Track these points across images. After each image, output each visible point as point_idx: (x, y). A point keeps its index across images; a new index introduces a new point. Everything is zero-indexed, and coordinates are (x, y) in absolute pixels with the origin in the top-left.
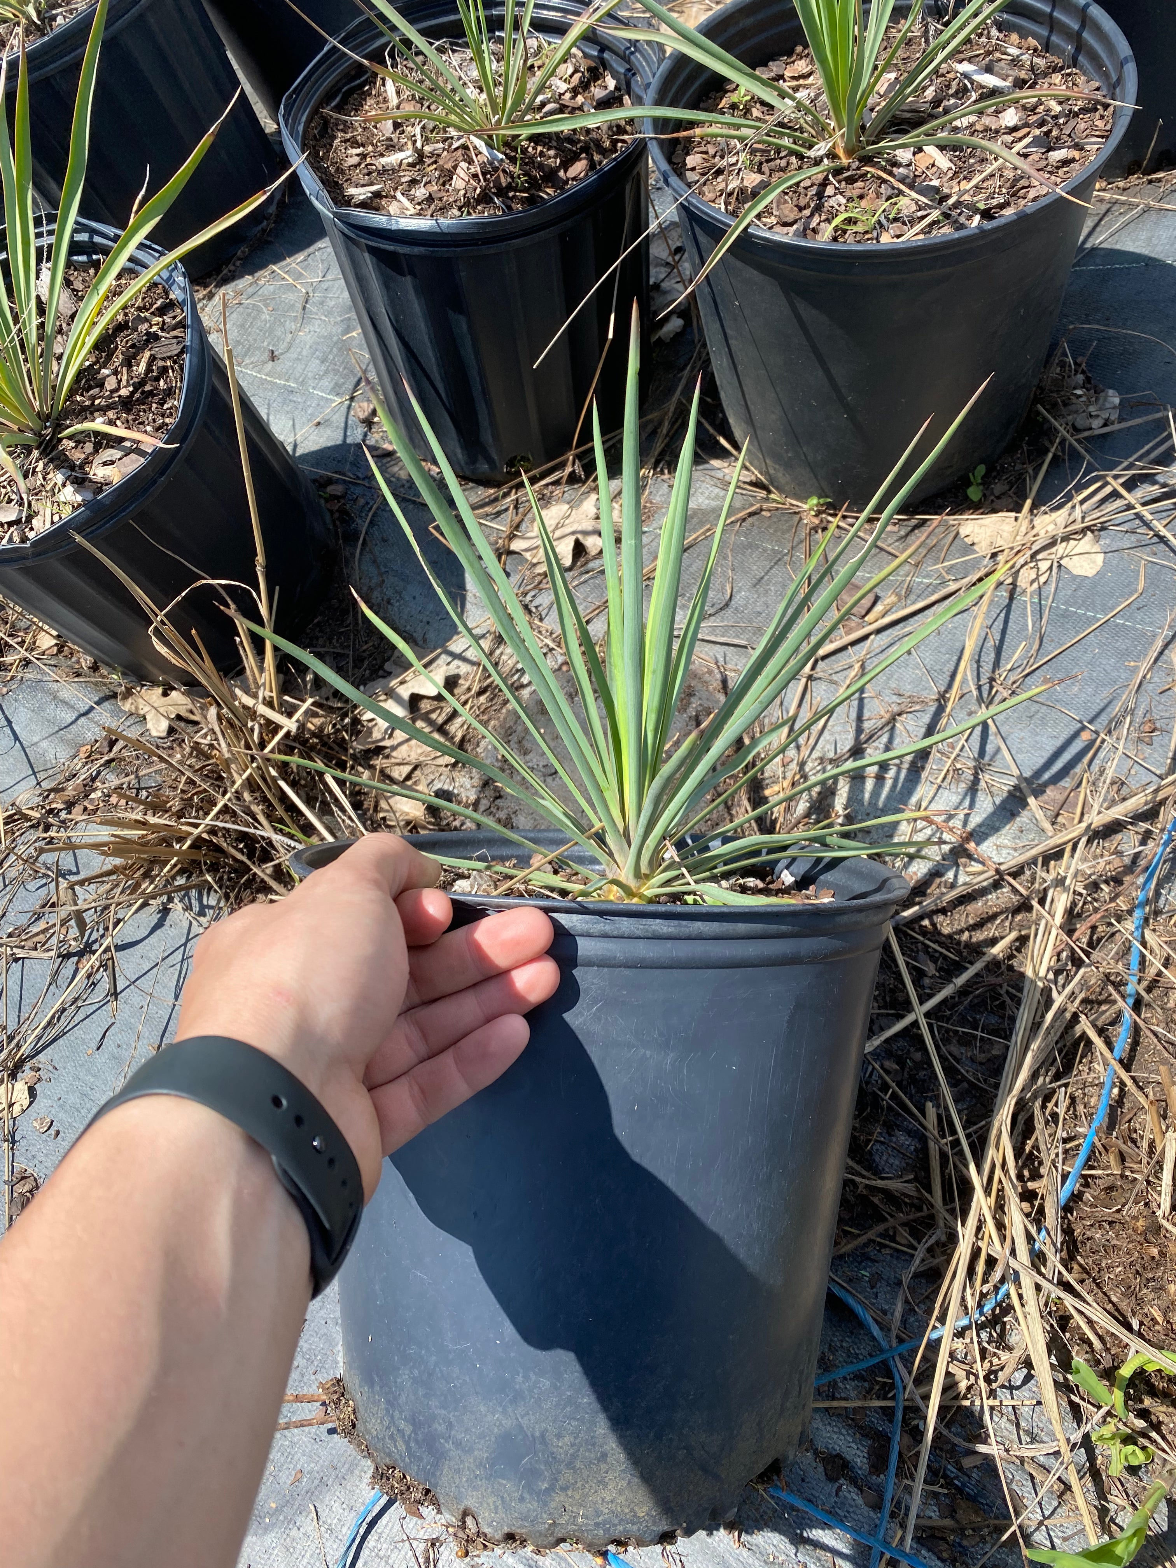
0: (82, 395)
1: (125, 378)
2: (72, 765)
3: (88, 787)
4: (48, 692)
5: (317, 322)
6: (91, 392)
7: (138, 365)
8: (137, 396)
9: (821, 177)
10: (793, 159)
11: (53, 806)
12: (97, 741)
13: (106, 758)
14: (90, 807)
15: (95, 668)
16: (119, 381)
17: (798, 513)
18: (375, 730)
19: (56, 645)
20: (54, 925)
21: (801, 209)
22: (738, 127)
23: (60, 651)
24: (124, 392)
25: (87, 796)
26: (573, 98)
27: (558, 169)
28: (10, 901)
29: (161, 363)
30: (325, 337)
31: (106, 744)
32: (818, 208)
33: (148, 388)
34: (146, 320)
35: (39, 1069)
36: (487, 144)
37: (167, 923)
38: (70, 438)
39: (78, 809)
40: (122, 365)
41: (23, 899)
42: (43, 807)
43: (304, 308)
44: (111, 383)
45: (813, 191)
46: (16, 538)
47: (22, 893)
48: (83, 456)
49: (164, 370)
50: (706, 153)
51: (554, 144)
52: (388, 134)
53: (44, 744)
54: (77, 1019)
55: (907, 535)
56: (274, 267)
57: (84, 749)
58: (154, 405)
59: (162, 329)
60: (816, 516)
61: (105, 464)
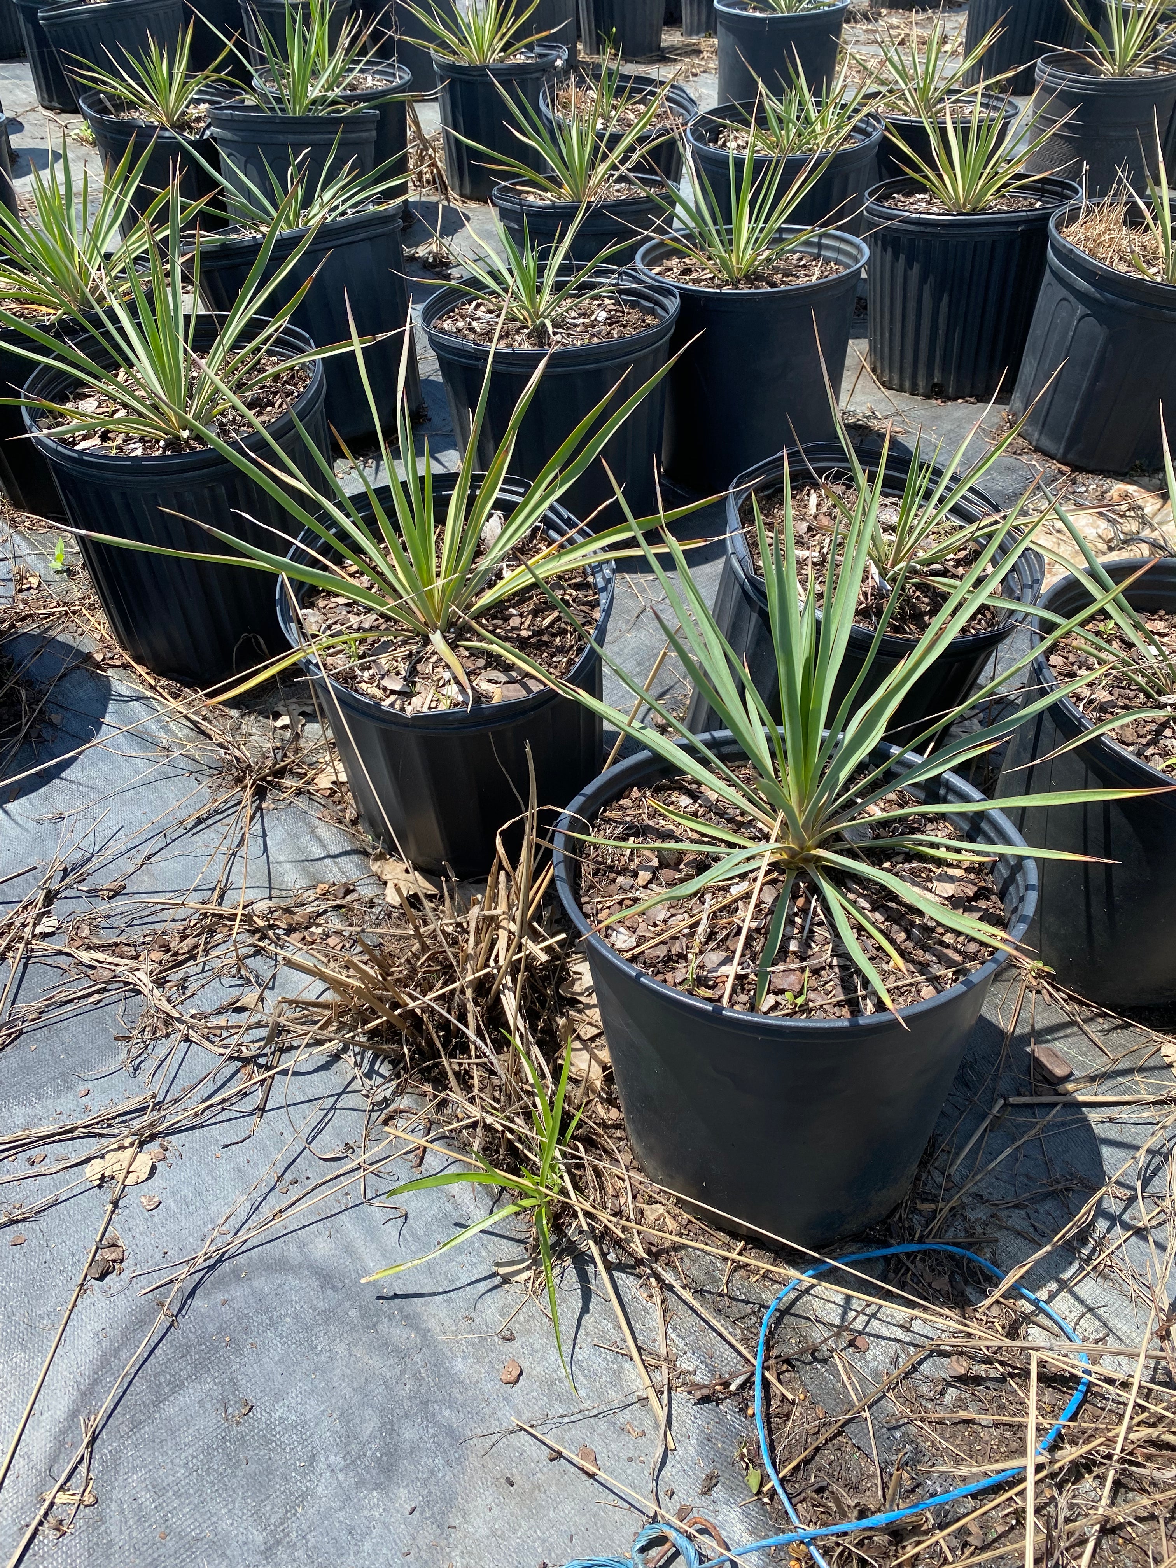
0: (487, 620)
1: (528, 622)
2: (306, 895)
3: (313, 920)
4: (309, 825)
5: (644, 632)
6: (495, 621)
7: (544, 619)
8: (532, 640)
9: (1163, 719)
10: (1141, 695)
11: (277, 923)
12: (334, 884)
13: (338, 902)
14: (308, 939)
15: (354, 822)
16: (522, 623)
17: (1019, 968)
18: (577, 983)
19: (331, 789)
20: (240, 1027)
21: (1140, 736)
22: (1100, 649)
23: (330, 796)
24: (524, 634)
25: (307, 928)
26: (956, 567)
27: (926, 614)
28: (203, 986)
29: (563, 625)
30: (647, 646)
31: (342, 890)
32: (1154, 742)
33: (545, 638)
34: (562, 588)
35: (167, 1149)
36: (880, 574)
37: (334, 1068)
38: (467, 648)
39: (297, 936)
40: (529, 612)
41: (215, 989)
42: (268, 920)
43: (638, 617)
44: (515, 622)
45: (1154, 727)
46: (398, 705)
47: (215, 983)
48: (473, 667)
49: (563, 632)
50: (1067, 658)
51: (930, 594)
52: (801, 533)
53: (288, 866)
54: (219, 1118)
55: (1110, 1030)
56: (626, 576)
57: (322, 886)
58: (546, 654)
59: (574, 601)
60: (1035, 978)
61: (489, 681)
